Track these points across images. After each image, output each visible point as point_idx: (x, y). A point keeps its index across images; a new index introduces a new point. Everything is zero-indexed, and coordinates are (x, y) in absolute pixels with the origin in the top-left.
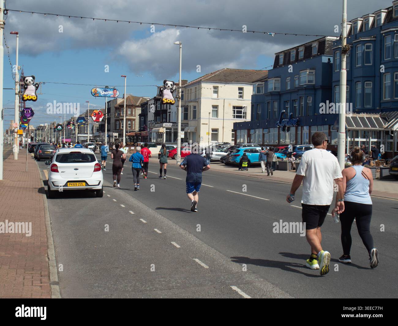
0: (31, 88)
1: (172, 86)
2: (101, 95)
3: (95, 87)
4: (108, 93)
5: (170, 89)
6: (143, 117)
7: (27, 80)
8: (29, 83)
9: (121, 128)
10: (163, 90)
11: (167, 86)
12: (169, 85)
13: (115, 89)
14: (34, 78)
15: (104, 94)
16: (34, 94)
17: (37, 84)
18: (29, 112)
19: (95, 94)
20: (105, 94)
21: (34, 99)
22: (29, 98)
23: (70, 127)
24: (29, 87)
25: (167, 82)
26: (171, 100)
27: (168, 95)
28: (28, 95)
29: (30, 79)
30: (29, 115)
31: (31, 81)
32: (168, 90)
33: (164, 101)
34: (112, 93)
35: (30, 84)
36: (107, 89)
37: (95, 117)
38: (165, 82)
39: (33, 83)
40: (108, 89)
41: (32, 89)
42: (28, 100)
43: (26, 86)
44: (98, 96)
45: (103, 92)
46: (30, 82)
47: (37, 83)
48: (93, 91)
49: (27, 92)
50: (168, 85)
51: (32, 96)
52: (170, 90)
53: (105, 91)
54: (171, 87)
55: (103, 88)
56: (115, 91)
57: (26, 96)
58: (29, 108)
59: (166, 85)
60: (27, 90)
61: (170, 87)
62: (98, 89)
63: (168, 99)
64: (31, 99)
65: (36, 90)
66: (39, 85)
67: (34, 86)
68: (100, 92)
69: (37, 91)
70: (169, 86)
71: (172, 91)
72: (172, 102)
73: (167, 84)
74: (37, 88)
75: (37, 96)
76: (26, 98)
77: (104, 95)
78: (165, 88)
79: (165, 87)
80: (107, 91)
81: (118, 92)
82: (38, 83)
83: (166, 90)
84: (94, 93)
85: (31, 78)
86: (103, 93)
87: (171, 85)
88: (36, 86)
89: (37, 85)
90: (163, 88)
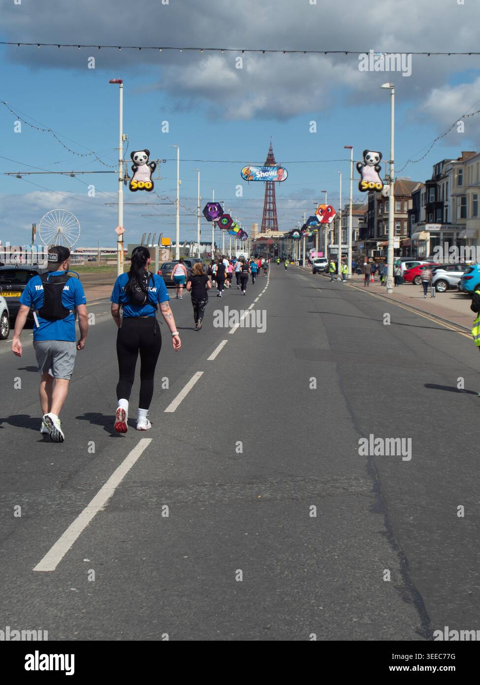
0: (144, 169)
1: (377, 160)
2: (256, 178)
3: (247, 164)
4: (268, 175)
5: (375, 165)
6: (414, 215)
7: (136, 157)
8: (140, 162)
9: (385, 234)
10: (361, 167)
11: (369, 161)
12: (373, 158)
13: (280, 168)
14: (148, 153)
15: (262, 176)
16: (147, 179)
17: (153, 162)
18: (215, 209)
19: (248, 177)
20: (264, 176)
21: (148, 187)
22: (140, 187)
23: (307, 233)
24: (140, 167)
25: (369, 154)
26: (375, 183)
27: (370, 175)
28: (138, 182)
29: (141, 155)
30: (215, 215)
31: (143, 158)
32: (371, 166)
33: (364, 186)
34: (276, 174)
35: (141, 164)
36: (266, 168)
37: (321, 215)
38: (365, 153)
39: (147, 162)
40: (269, 168)
41: (145, 171)
42: (138, 189)
43: (135, 167)
44: (252, 180)
45: (260, 173)
46: (141, 160)
47: (153, 160)
48: (244, 171)
49: (138, 177)
50: (370, 159)
51: (145, 183)
52: (374, 167)
53: (264, 171)
54: (375, 161)
55: (259, 167)
56: (281, 170)
57: (135, 183)
58: (215, 204)
59: (368, 159)
60: (136, 173)
61: (373, 162)
62: (252, 169)
63: (370, 183)
64: (144, 188)
65: (152, 172)
66: (157, 165)
67: (148, 165)
68: (255, 173)
69: (153, 174)
70: (371, 161)
71: (377, 168)
72: (378, 188)
73: (368, 157)
74: (153, 169)
75: (153, 183)
76: (135, 186)
77: (263, 178)
78: (366, 164)
79: (365, 161)
80: (268, 171)
81: (285, 172)
82: (155, 160)
83: (367, 166)
84: (246, 175)
85: (144, 154)
86: (260, 175)
87: (376, 158)
88: (151, 167)
89: (153, 165)
90: (361, 164)
